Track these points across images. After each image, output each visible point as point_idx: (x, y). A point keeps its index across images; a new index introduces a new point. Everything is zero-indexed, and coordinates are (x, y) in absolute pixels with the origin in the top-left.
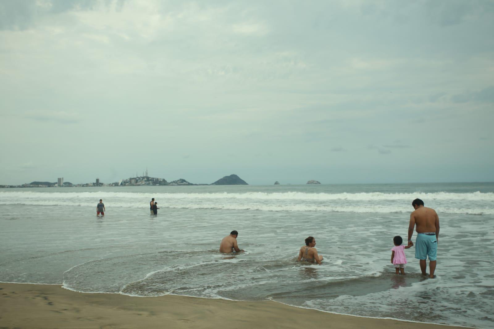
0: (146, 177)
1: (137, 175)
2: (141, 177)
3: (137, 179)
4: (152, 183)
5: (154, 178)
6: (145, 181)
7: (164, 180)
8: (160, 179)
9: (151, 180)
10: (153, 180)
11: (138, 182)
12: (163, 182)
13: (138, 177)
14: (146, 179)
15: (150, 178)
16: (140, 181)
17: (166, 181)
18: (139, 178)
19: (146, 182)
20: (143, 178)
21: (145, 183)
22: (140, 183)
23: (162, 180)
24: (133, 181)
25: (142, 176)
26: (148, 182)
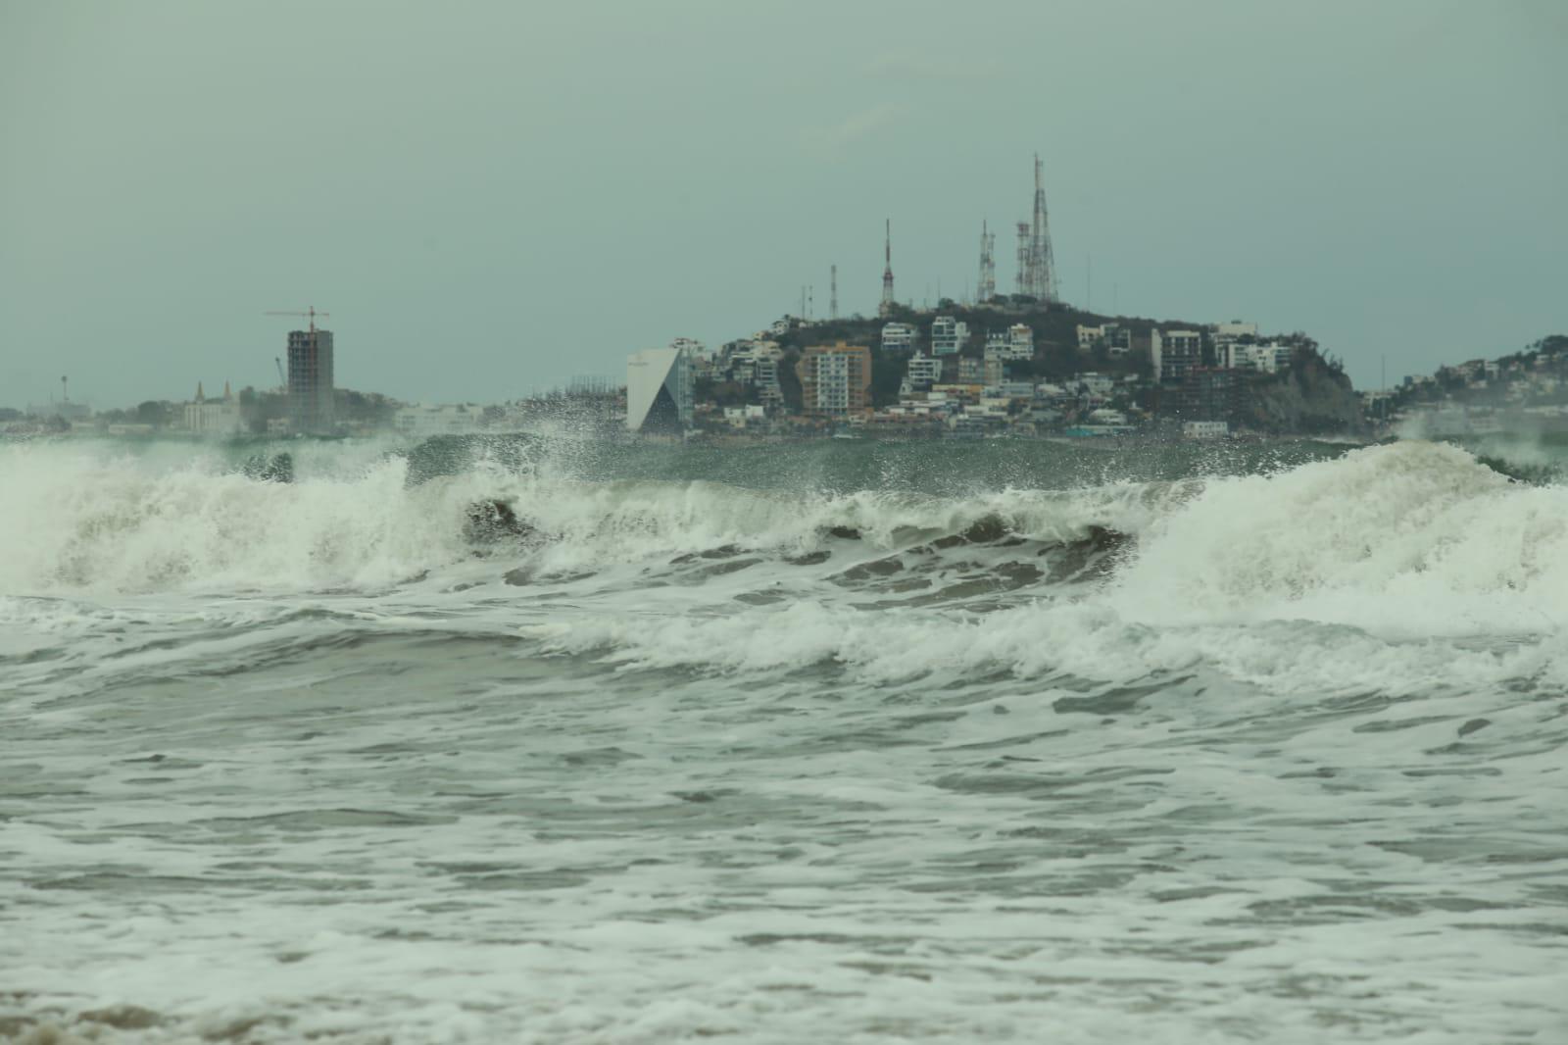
0: (1021, 299)
1: (888, 278)
2: (947, 307)
3: (894, 334)
4: (1119, 404)
5: (1142, 328)
6: (1017, 369)
7: (1302, 357)
8: (1246, 339)
9: (1099, 359)
10: (1140, 362)
11: (906, 388)
12: (1291, 389)
13: (899, 313)
14: (1021, 343)
15: (1092, 320)
16: (938, 366)
17: (1335, 373)
18: (922, 322)
19: (1024, 388)
20: (986, 320)
21: (1014, 408)
22: (937, 398)
23: (1266, 359)
24: (832, 367)
25: (967, 295)
26: (1051, 389)
